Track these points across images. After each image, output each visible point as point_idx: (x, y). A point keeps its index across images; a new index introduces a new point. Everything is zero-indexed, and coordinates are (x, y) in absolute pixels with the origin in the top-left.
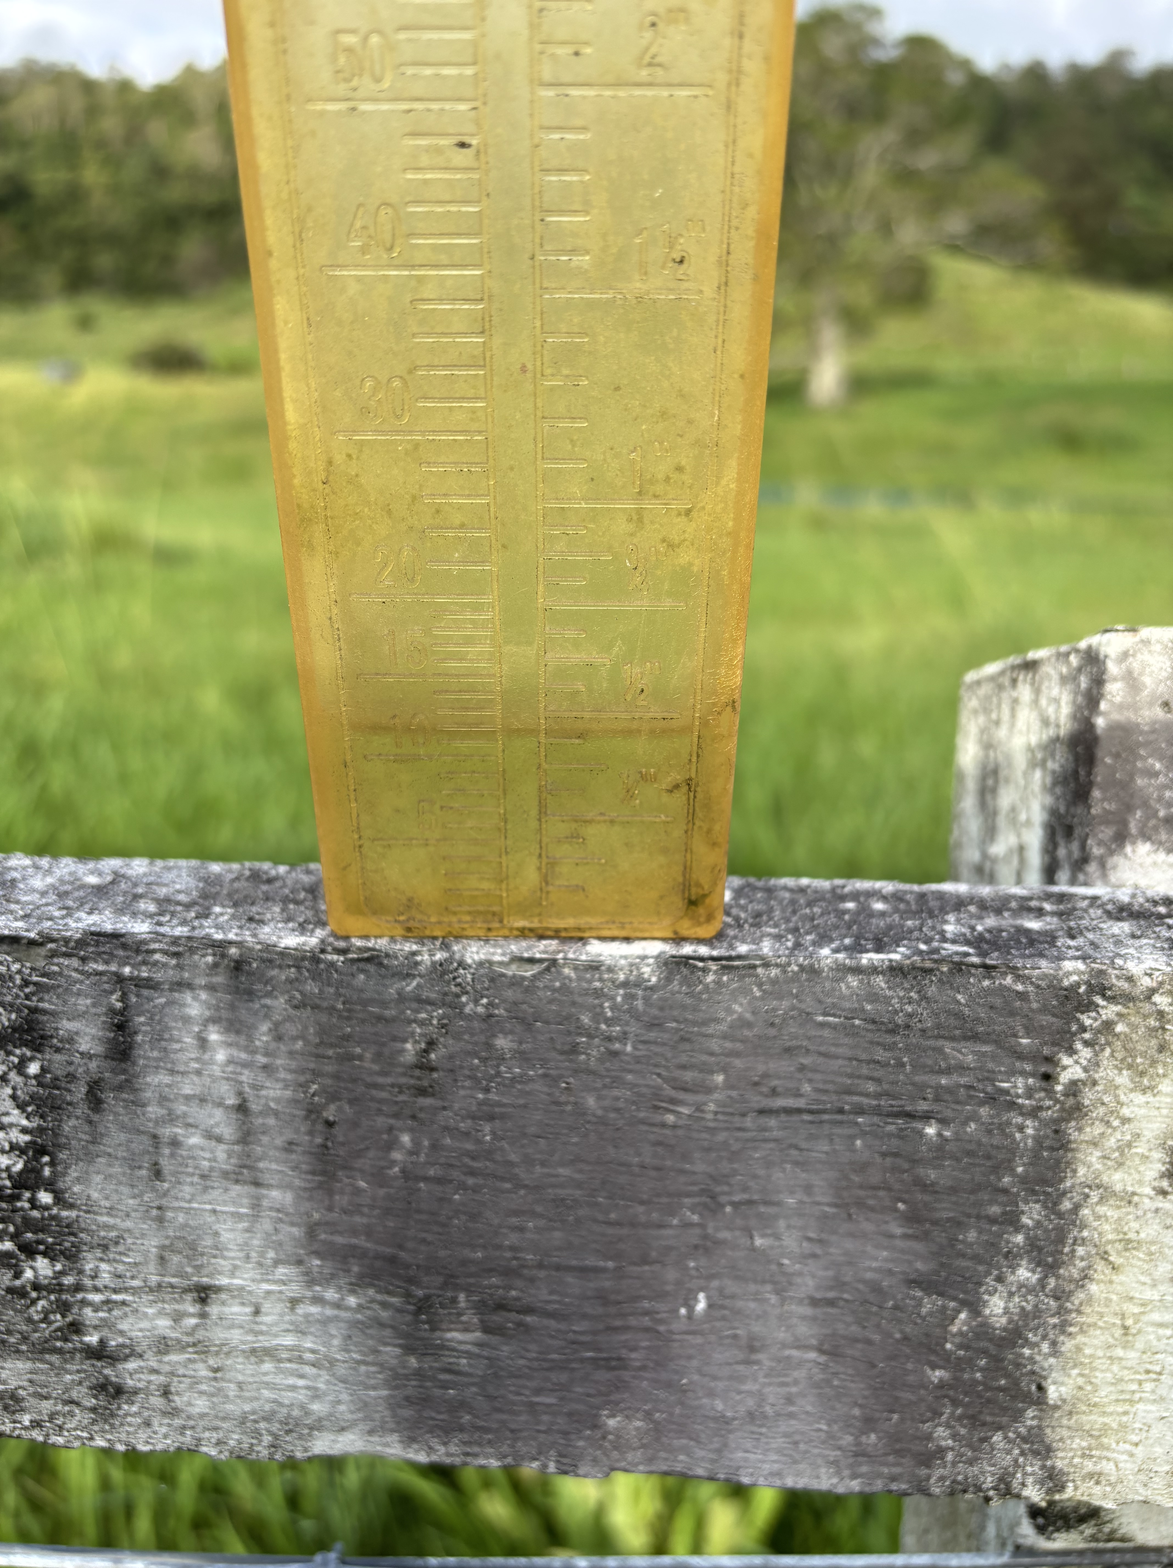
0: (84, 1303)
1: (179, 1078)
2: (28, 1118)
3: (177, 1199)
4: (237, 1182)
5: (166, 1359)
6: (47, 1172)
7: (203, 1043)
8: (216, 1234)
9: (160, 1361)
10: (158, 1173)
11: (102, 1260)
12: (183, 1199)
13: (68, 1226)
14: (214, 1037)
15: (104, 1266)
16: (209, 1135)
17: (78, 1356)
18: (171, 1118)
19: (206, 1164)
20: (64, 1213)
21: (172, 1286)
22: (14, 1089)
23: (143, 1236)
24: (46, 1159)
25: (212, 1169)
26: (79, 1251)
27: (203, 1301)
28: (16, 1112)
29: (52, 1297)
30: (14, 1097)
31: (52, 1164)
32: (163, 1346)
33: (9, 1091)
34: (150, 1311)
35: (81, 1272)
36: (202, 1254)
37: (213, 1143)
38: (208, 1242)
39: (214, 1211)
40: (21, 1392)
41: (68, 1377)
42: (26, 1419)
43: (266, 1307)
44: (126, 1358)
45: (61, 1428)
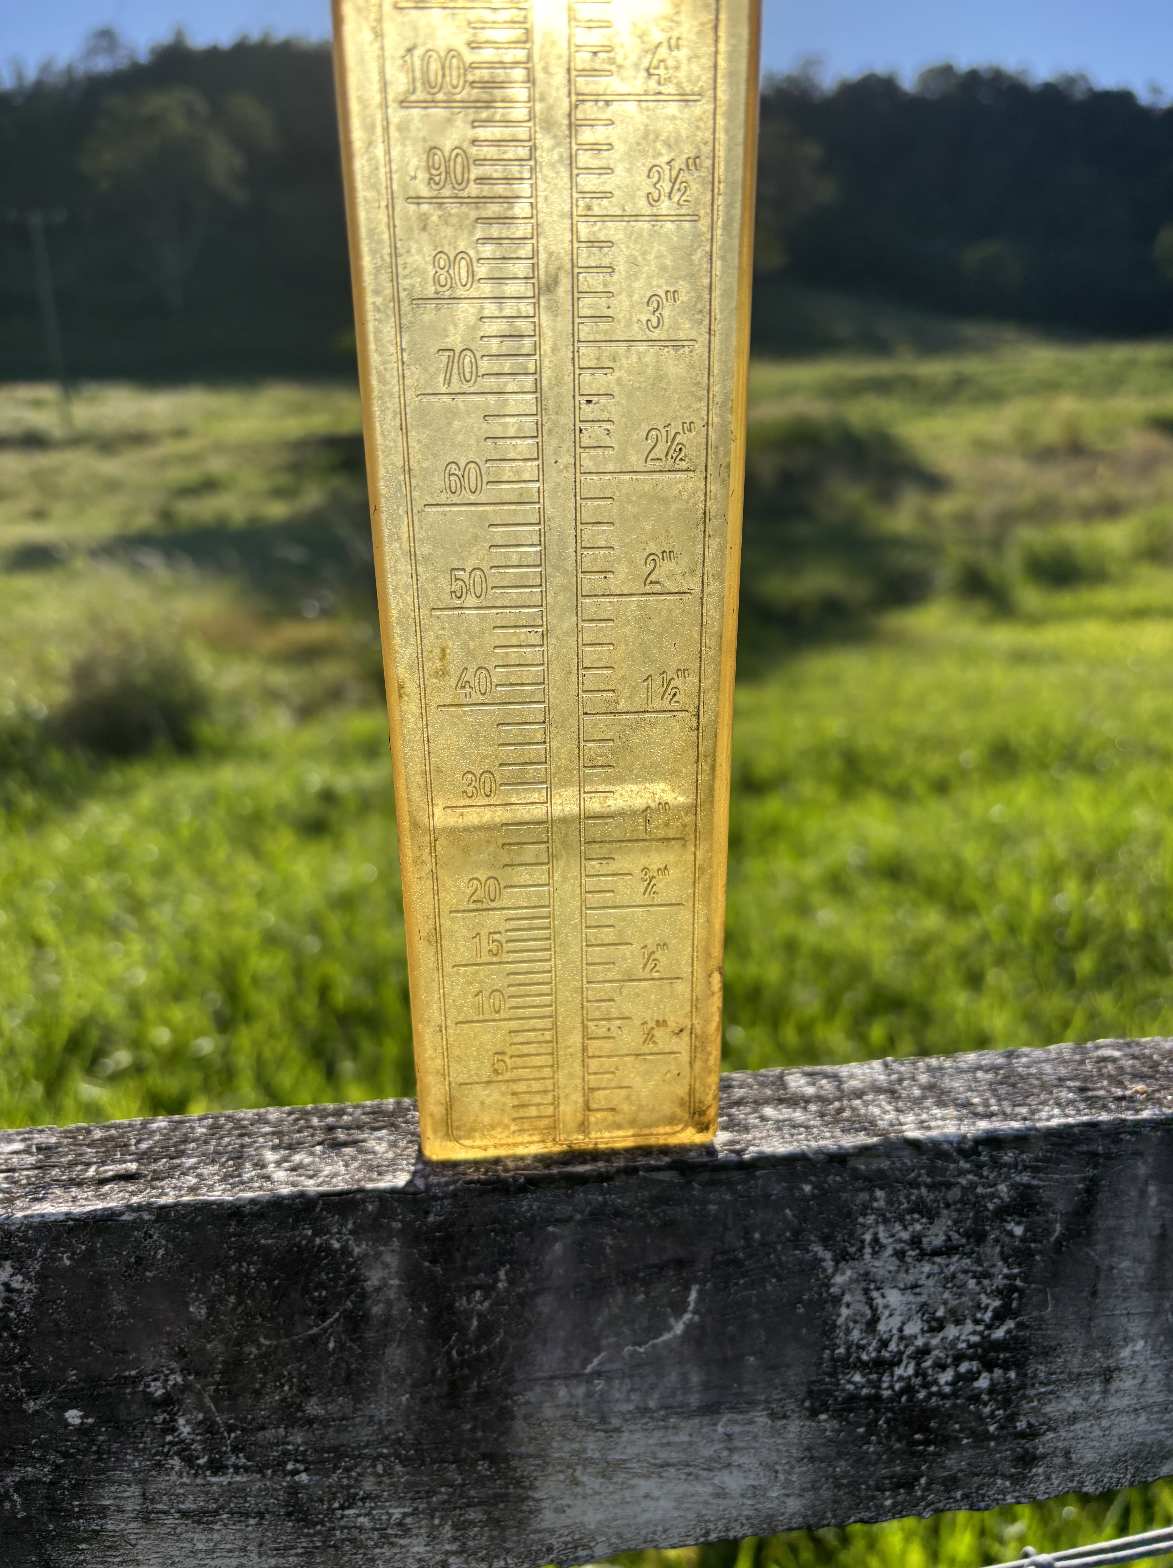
0: (1024, 1397)
1: (1122, 1221)
2: (1009, 1267)
3: (1103, 1310)
4: (1147, 1290)
5: (1072, 1428)
6: (1014, 1304)
7: (1143, 1194)
8: (1126, 1331)
9: (1067, 1431)
10: (1094, 1293)
11: (1041, 1363)
12: (1108, 1309)
13: (1024, 1342)
14: (1151, 1189)
15: (1042, 1367)
16: (1136, 1260)
17: (1009, 1438)
18: (1112, 1251)
19: (1129, 1281)
20: (1021, 1333)
21: (1088, 1374)
22: (1002, 1247)
23: (1075, 1340)
24: (1016, 1295)
25: (1132, 1284)
26: (1027, 1359)
27: (1108, 1381)
28: (1000, 1263)
29: (999, 1398)
30: (1002, 1253)
31: (1021, 1298)
32: (1073, 1418)
33: (998, 1249)
34: (1067, 1395)
35: (1026, 1375)
36: (1114, 1347)
37: (1136, 1265)
38: (1121, 1335)
39: (1128, 1314)
40: (959, 1475)
41: (998, 1455)
42: (958, 1495)
43: (1151, 1377)
44: (1043, 1434)
45: (983, 1496)
